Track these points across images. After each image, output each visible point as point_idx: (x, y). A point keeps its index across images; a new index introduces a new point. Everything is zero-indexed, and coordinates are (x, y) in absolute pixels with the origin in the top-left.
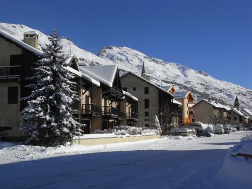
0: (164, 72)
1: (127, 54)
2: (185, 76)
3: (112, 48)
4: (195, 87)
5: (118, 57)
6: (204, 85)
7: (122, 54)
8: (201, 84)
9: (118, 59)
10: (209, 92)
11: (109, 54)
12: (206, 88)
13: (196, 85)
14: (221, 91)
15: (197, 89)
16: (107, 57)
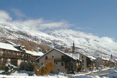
0: (79, 41)
1: (62, 33)
2: (89, 42)
3: (55, 31)
4: (93, 47)
5: (57, 35)
6: (97, 46)
7: (59, 34)
8: (96, 46)
9: (58, 36)
10: (100, 49)
11: (54, 34)
12: (98, 48)
13: (93, 46)
14: (105, 49)
15: (94, 48)
16: (52, 35)
